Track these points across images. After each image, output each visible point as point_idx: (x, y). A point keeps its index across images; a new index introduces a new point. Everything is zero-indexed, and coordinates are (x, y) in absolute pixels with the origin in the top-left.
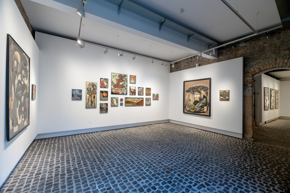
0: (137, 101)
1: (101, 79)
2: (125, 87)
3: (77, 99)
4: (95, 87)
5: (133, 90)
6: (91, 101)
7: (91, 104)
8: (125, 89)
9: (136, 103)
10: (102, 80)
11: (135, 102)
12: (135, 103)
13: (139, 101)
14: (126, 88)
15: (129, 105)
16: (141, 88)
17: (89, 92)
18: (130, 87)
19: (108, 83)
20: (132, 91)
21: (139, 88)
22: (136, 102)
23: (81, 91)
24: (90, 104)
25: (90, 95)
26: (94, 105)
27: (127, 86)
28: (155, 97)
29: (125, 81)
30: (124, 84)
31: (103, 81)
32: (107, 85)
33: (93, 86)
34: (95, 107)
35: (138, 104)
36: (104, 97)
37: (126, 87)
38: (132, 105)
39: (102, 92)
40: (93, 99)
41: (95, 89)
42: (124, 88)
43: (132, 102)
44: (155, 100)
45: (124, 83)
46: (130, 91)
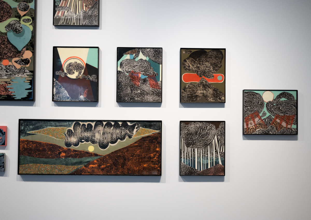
0: (112, 147)
2: (18, 53)
5: (78, 67)
8: (18, 66)
9: (103, 160)
11: (91, 149)
12: (94, 159)
13: (127, 142)
14: (26, 61)
15: (48, 167)
16: (141, 56)
18: (55, 49)
20: (73, 76)
21: (121, 52)
22: (103, 152)
27: (32, 45)
28: (265, 113)
29: (22, 13)
30: (11, 36)
35: (115, 164)
37: (28, 55)
38: (72, 169)
42: (14, 63)
43: (73, 147)
44: (265, 135)
45: (9, 26)
46: (54, 76)
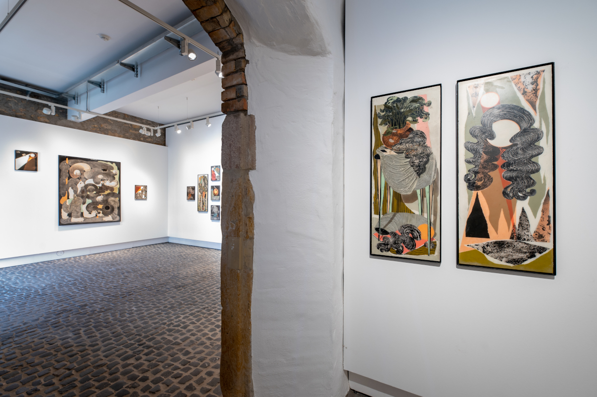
1: (212, 167)
3: (191, 199)
4: (206, 182)
6: (203, 201)
7: (203, 207)
10: (213, 169)
17: (200, 189)
19: (219, 174)
23: (193, 188)
24: (201, 206)
25: (201, 193)
26: (205, 208)
31: (214, 171)
32: (218, 176)
33: (204, 180)
34: (206, 211)
36: (215, 195)
39: (213, 187)
40: (204, 198)
41: (206, 184)
